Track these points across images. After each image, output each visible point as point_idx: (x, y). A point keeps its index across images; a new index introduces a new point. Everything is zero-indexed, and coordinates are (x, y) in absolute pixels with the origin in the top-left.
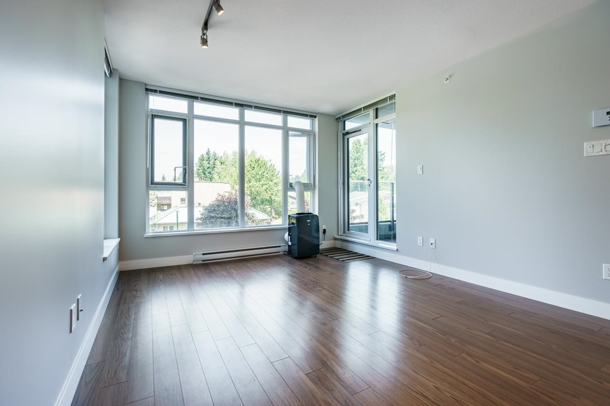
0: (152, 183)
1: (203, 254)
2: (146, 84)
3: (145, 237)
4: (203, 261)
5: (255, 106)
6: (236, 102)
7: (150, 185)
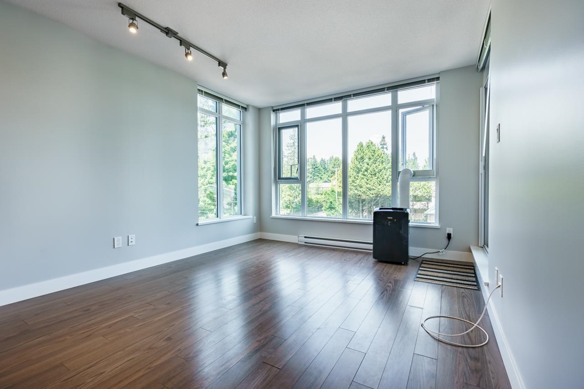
0: (279, 178)
1: (305, 237)
2: (273, 107)
3: (271, 217)
4: (306, 243)
5: (353, 94)
6: (334, 97)
7: (277, 180)
